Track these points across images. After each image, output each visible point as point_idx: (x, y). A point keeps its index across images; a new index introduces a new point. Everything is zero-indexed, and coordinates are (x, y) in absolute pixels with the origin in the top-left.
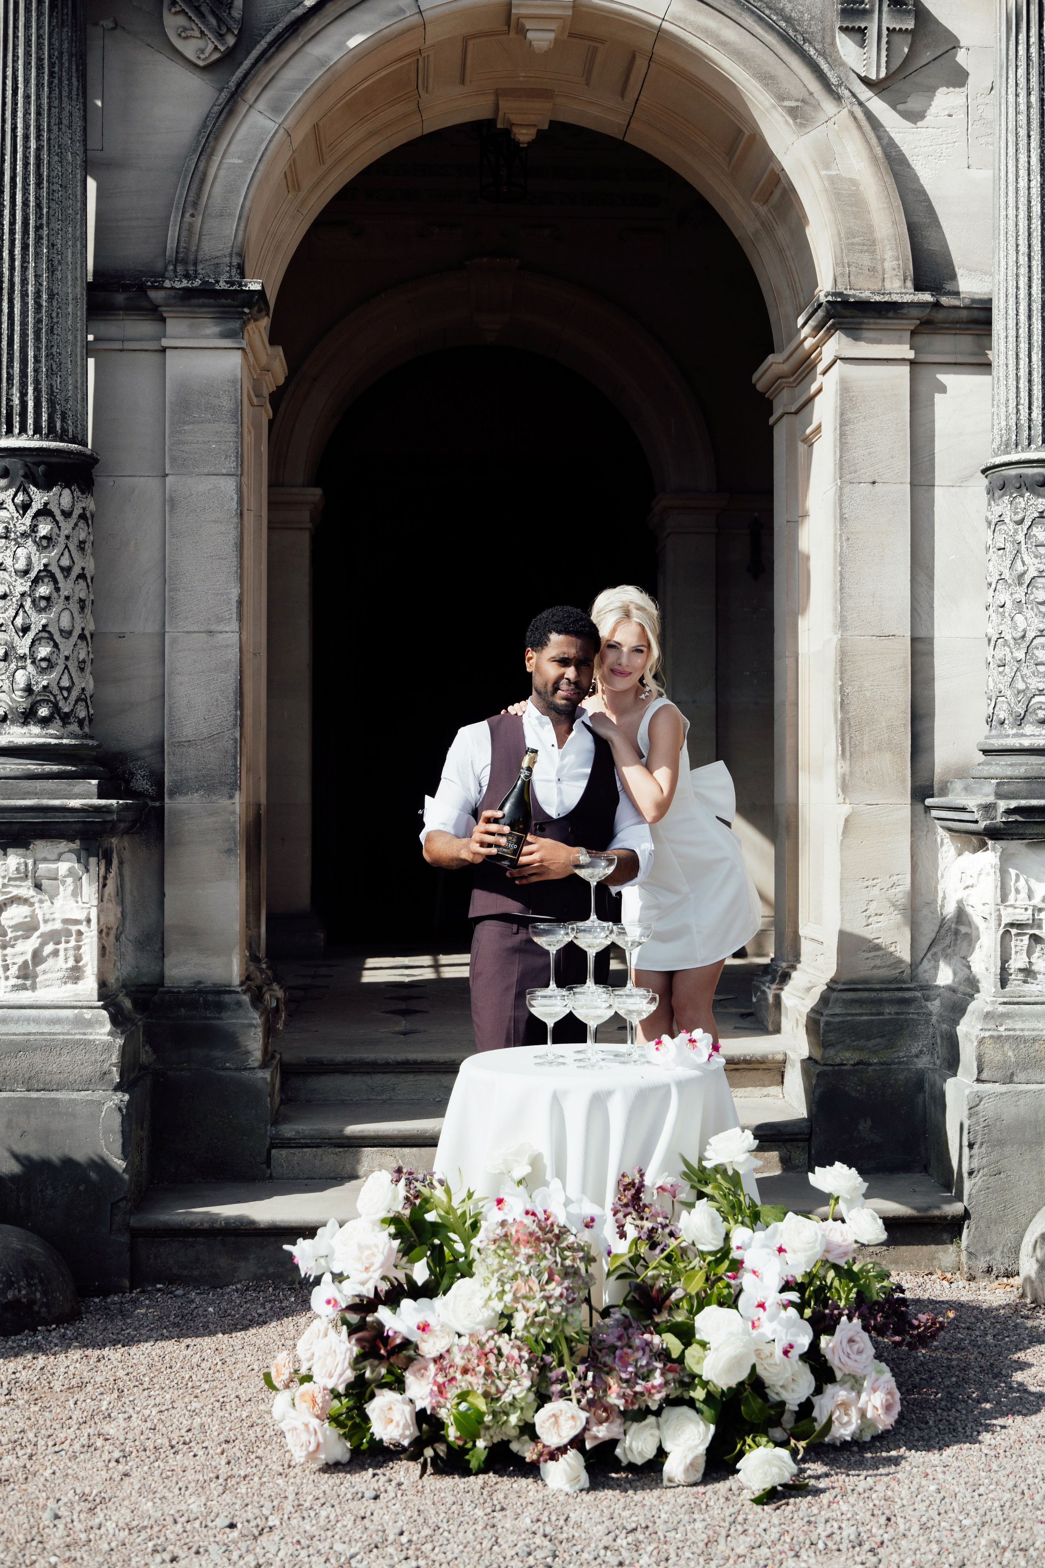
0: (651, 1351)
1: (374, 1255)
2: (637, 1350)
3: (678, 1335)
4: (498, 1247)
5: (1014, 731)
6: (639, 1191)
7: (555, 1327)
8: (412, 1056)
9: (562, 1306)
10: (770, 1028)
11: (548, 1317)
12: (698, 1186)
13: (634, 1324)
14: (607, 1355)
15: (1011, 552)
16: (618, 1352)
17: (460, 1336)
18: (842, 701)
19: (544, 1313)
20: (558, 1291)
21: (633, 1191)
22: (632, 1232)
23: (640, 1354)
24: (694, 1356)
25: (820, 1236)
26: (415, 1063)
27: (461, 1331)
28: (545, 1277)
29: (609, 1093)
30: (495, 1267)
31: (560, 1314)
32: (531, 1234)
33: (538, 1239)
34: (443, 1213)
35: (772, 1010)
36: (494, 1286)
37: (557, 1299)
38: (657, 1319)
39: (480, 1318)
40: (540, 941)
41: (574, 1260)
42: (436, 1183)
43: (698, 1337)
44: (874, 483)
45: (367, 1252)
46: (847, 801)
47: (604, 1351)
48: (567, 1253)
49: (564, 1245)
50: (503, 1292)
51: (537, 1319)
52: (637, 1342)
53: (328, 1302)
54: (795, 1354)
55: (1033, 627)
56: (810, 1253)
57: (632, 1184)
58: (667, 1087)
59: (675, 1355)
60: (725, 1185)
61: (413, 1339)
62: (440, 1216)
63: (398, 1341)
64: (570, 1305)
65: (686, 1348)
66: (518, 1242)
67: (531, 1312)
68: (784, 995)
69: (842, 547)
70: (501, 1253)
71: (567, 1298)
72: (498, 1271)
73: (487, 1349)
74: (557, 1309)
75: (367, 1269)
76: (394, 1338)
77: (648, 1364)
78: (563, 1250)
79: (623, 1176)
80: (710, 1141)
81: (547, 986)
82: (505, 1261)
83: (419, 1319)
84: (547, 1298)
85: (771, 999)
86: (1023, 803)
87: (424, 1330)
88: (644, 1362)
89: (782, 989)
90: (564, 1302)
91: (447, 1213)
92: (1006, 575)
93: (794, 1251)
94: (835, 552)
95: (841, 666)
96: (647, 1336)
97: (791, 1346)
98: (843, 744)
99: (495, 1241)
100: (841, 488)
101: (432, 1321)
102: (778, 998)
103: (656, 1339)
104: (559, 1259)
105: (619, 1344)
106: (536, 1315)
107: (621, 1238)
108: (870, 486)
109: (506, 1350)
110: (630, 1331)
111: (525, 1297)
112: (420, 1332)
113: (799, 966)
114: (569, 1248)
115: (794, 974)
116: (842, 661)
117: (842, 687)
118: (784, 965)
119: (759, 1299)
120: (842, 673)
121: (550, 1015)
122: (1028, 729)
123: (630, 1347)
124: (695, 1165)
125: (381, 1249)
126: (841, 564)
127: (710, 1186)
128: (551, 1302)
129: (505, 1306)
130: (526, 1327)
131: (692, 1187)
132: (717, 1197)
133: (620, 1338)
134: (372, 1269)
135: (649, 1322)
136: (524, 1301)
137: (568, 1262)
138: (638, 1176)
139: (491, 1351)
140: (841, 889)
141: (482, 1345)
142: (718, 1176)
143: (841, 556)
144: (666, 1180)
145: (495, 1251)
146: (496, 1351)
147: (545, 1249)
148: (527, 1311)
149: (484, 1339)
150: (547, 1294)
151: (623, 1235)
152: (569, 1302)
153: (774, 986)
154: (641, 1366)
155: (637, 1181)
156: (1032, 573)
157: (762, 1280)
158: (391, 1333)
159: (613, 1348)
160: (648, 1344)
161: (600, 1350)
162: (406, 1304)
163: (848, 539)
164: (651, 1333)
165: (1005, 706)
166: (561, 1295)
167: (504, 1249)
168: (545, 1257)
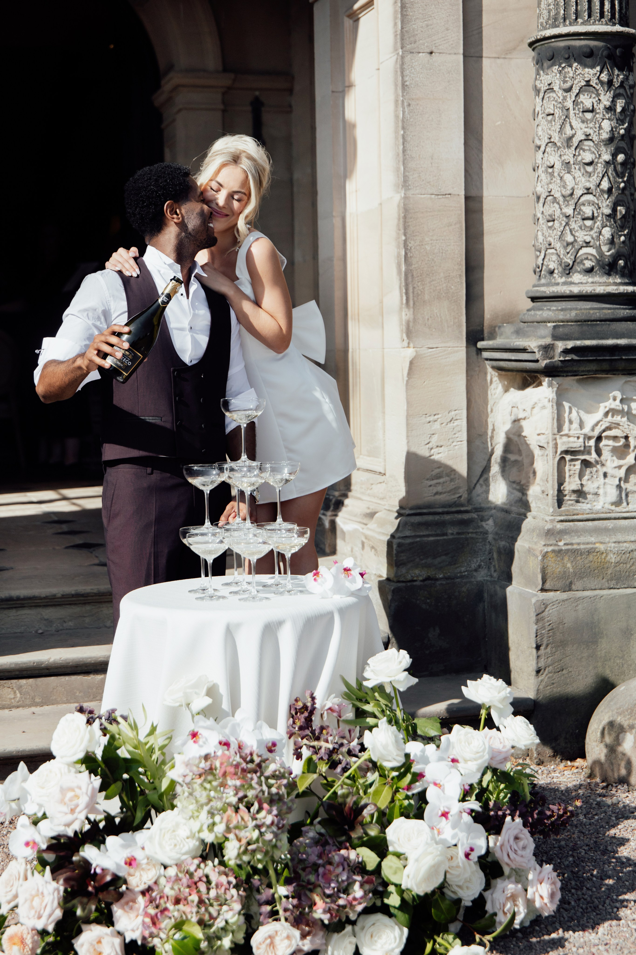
0: (349, 865)
1: (77, 797)
2: (338, 866)
3: (372, 848)
4: (205, 780)
5: (563, 279)
6: (311, 713)
7: (266, 853)
9: (273, 832)
10: (327, 550)
11: (260, 844)
12: (359, 704)
13: (330, 841)
14: (310, 873)
15: (560, 118)
16: (321, 870)
17: (165, 867)
18: (406, 254)
19: (257, 841)
20: (269, 820)
21: (306, 714)
22: (306, 753)
23: (341, 869)
24: (391, 867)
25: (487, 746)
27: (167, 862)
28: (256, 806)
29: (280, 623)
30: (203, 800)
31: (271, 841)
32: (237, 766)
33: (244, 770)
34: (131, 749)
35: (329, 535)
36: (204, 817)
37: (269, 827)
38: (354, 835)
39: (186, 849)
40: (196, 482)
41: (279, 788)
42: (120, 719)
43: (391, 849)
44: (431, 53)
45: (70, 794)
46: (411, 345)
47: (308, 870)
48: (271, 781)
49: (268, 773)
50: (214, 824)
51: (250, 848)
52: (337, 859)
53: (27, 844)
54: (474, 856)
55: (581, 186)
56: (480, 761)
57: (305, 707)
58: (330, 614)
59: (371, 866)
60: (383, 702)
61: (121, 874)
62: (129, 752)
63: (108, 878)
64: (280, 831)
65: (382, 860)
66: (225, 774)
67: (244, 841)
68: (339, 520)
69: (404, 112)
70: (208, 786)
71: (277, 825)
72: (207, 804)
73: (196, 879)
74: (269, 836)
75: (72, 811)
76: (103, 876)
77: (348, 878)
78: (267, 778)
79: (296, 700)
80: (369, 662)
81: (203, 524)
82: (212, 793)
83: (126, 854)
84: (258, 827)
85: (327, 524)
86: (578, 343)
87: (130, 864)
88: (344, 878)
89: (336, 515)
90: (274, 829)
91: (135, 747)
92: (556, 138)
93: (466, 761)
94: (397, 117)
95: (405, 222)
96: (343, 852)
97: (472, 850)
98: (407, 293)
99: (200, 776)
100: (403, 57)
101: (139, 855)
102: (333, 523)
103: (352, 855)
104: (265, 788)
105: (320, 862)
106: (249, 844)
107: (297, 759)
108: (428, 55)
109: (214, 878)
110: (327, 848)
111: (237, 827)
112: (127, 867)
113: (350, 494)
114: (274, 776)
115: (347, 502)
116: (405, 217)
117: (405, 241)
118: (337, 494)
119: (442, 809)
120: (405, 229)
122: (577, 277)
123: (330, 863)
124: (354, 684)
125: (84, 790)
126: (403, 128)
127: (372, 704)
128: (263, 830)
129: (216, 837)
130: (239, 856)
131: (354, 705)
132: (377, 713)
133: (320, 856)
134: (78, 810)
135: (344, 838)
136: (237, 832)
137: (274, 790)
138: (310, 699)
139: (200, 880)
140: (408, 424)
141: (191, 875)
142: (376, 694)
143: (403, 121)
144: (333, 701)
145: (202, 785)
146: (204, 879)
147: (252, 779)
148: (239, 840)
149: (192, 868)
150: (259, 822)
151: (299, 756)
152: (279, 828)
153: (329, 513)
154: (343, 881)
155: (309, 704)
156: (580, 136)
157: (443, 791)
158: (98, 871)
159: (315, 867)
160: (346, 859)
161: (304, 869)
162: (111, 840)
163: (409, 105)
164: (347, 849)
165: (554, 258)
166: (273, 823)
167: (210, 782)
168: (251, 787)
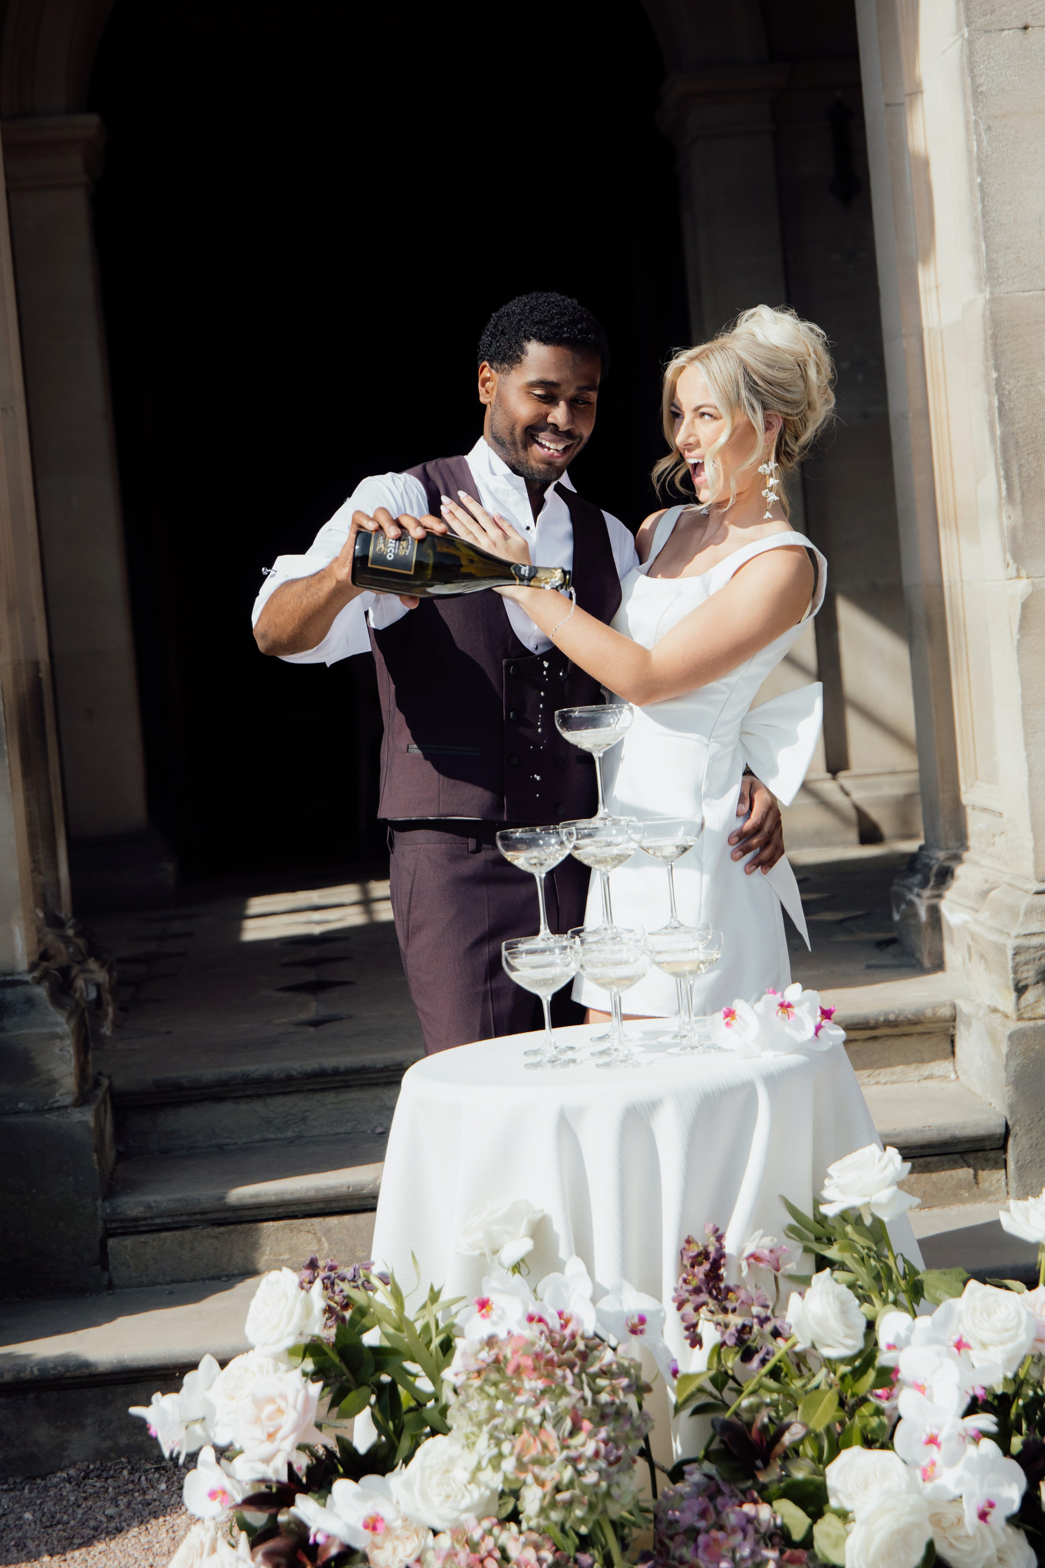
0: (757, 1531)
1: (280, 1411)
2: (734, 1531)
3: (799, 1502)
4: (486, 1381)
6: (716, 1265)
7: (591, 1507)
8: (329, 1062)
9: (600, 1471)
10: (927, 963)
11: (577, 1491)
12: (817, 1247)
13: (725, 1488)
14: (684, 1544)
16: (701, 1539)
17: (435, 1533)
18: (1001, 404)
19: (571, 1485)
20: (589, 1449)
21: (707, 1266)
22: (710, 1333)
23: (739, 1537)
24: (828, 1535)
25: (1024, 1317)
26: (336, 1072)
27: (438, 1526)
28: (568, 1424)
29: (654, 1106)
30: (483, 1415)
31: (597, 1484)
32: (538, 1356)
33: (550, 1362)
34: (391, 1330)
36: (484, 1447)
37: (590, 1460)
38: (763, 1478)
39: (466, 1502)
41: (614, 1392)
42: (376, 1282)
43: (833, 1503)
44: (1026, 28)
45: (269, 1409)
46: (1023, 573)
47: (678, 1539)
48: (602, 1382)
49: (594, 1369)
50: (500, 1456)
51: (560, 1497)
52: (732, 1518)
53: (213, 1495)
54: (998, 1517)
56: (1010, 1346)
57: (705, 1254)
59: (797, 1535)
60: (861, 1241)
61: (358, 1545)
62: (386, 1335)
63: (334, 1551)
64: (614, 1469)
65: (815, 1521)
66: (518, 1370)
67: (549, 1486)
68: (945, 907)
69: (979, 142)
70: (492, 1391)
71: (606, 1458)
72: (488, 1421)
73: (483, 1552)
74: (591, 1478)
75: (271, 1436)
76: (327, 1548)
77: (753, 1553)
78: (593, 1377)
79: (688, 1242)
80: (830, 1170)
82: (499, 1405)
83: (365, 1510)
84: (573, 1461)
85: (923, 915)
87: (374, 1529)
88: (746, 1552)
89: (940, 896)
90: (602, 1464)
91: (398, 1329)
93: (984, 1346)
94: (969, 151)
95: (995, 345)
96: (748, 1508)
97: (991, 1505)
98: (1007, 477)
99: (479, 1372)
100: (970, 42)
101: (387, 1512)
102: (935, 912)
103: (764, 1512)
104: (588, 1394)
105: (702, 1524)
106: (558, 1489)
107: (693, 1345)
108: (1020, 33)
109: (514, 1552)
110: (720, 1500)
111: (537, 1462)
112: (368, 1533)
113: (966, 855)
114: (604, 1373)
115: (960, 871)
116: (994, 336)
117: (998, 381)
118: (941, 855)
119: (929, 1430)
120: (996, 357)
121: (544, 983)
123: (721, 1528)
124: (808, 1212)
125: (291, 1401)
126: (981, 172)
127: (836, 1247)
128: (581, 1466)
129: (506, 1479)
130: (543, 1511)
131: (807, 1250)
132: (850, 1263)
133: (703, 1515)
134: (280, 1435)
135: (749, 1483)
136: (536, 1469)
137: (604, 1397)
138: (713, 1239)
139: (490, 1554)
140: (1025, 722)
141: (474, 1547)
142: (849, 1229)
143: (979, 159)
144: (758, 1244)
145: (481, 1389)
146: (497, 1554)
147: (564, 1378)
148: (541, 1483)
149: (476, 1535)
150: (573, 1453)
151: (696, 1341)
152: (610, 1464)
153: (927, 893)
154: (743, 1559)
155: (712, 1249)
157: (931, 1399)
158: (320, 1539)
159: (693, 1533)
160: (751, 1520)
161: (672, 1538)
162: (342, 1487)
163: (989, 128)
164: (755, 1502)
166: (597, 1454)
167: (495, 1384)
168: (565, 1392)
